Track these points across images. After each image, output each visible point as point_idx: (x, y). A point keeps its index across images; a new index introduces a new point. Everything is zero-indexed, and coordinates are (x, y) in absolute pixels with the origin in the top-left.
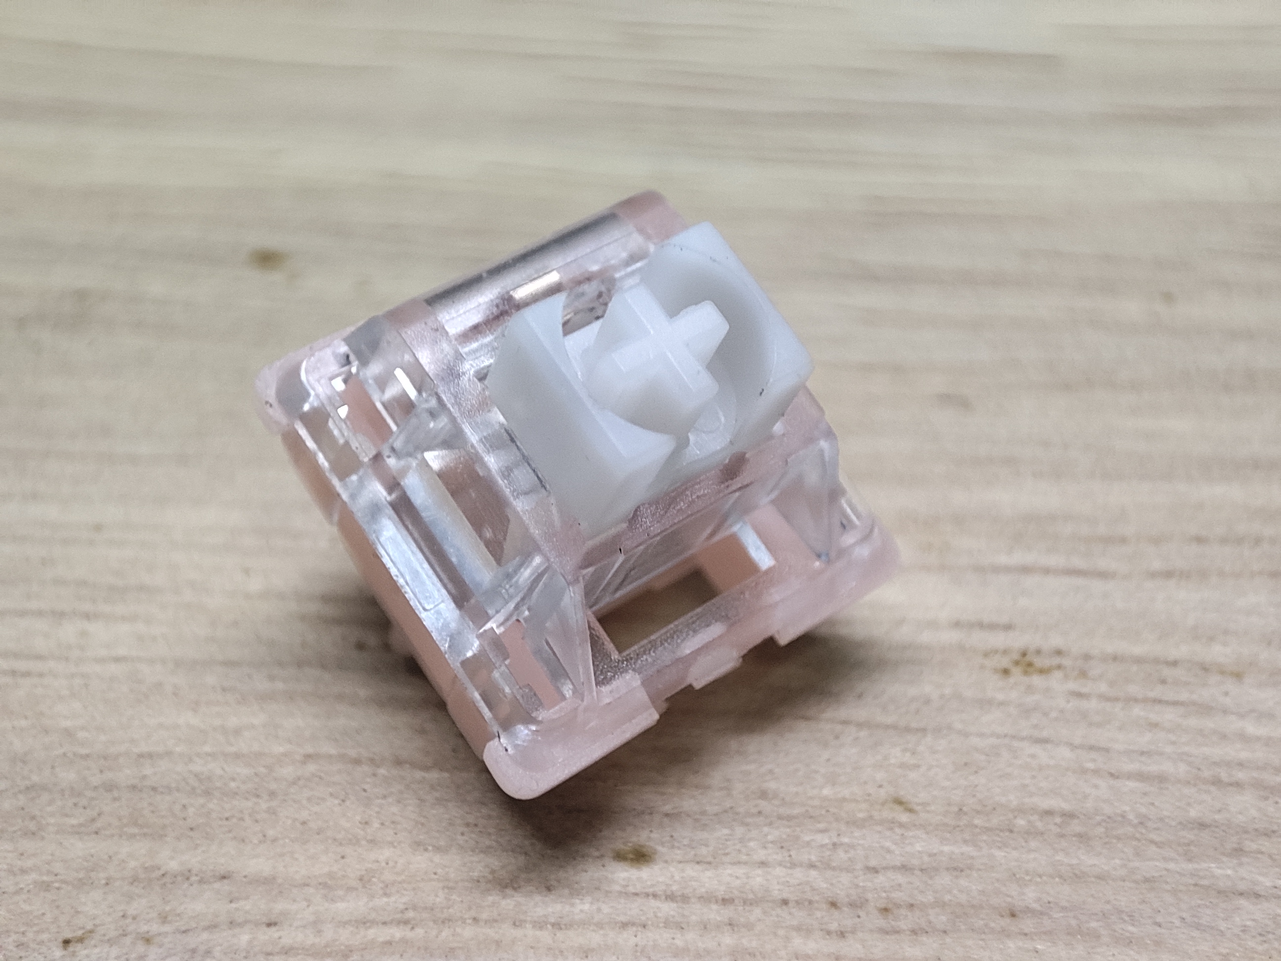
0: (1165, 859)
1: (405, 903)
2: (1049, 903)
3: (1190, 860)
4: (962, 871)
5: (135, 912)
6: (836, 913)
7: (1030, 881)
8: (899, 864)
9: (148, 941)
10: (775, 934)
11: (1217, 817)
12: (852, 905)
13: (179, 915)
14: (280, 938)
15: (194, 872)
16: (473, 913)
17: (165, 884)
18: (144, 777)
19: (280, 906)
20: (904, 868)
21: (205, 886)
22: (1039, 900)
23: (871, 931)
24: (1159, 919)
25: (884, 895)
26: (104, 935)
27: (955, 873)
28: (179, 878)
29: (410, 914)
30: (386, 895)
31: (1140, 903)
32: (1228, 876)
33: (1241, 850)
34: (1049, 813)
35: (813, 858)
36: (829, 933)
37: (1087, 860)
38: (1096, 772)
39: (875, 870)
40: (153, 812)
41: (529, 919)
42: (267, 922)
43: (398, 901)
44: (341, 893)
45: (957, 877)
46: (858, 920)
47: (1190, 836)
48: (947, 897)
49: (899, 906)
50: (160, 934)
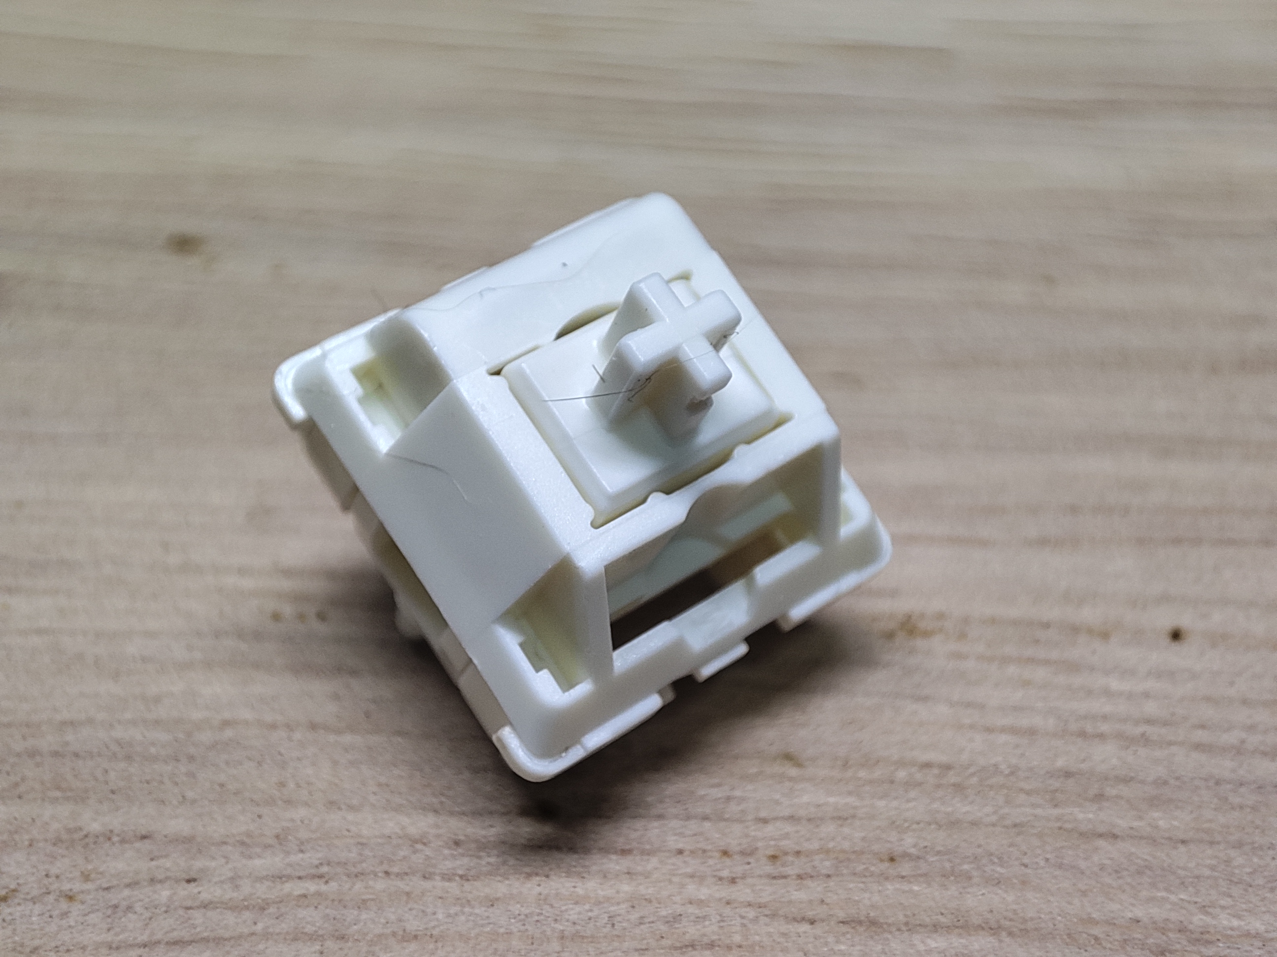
0: (1034, 806)
1: (319, 859)
2: (926, 847)
3: (1056, 806)
4: (846, 819)
5: (57, 871)
6: (728, 862)
7: (908, 827)
8: (787, 814)
9: (70, 898)
10: (670, 881)
11: (1082, 766)
12: (743, 853)
13: (101, 873)
14: (199, 893)
15: (116, 831)
16: (385, 867)
17: (87, 844)
18: (67, 744)
19: (198, 864)
20: (792, 818)
21: (127, 846)
22: (915, 846)
23: (760, 876)
24: (1026, 860)
25: (772, 843)
26: (28, 893)
27: (839, 822)
28: (101, 839)
29: (324, 869)
30: (302, 851)
31: (1009, 846)
32: (1090, 820)
33: (1102, 795)
34: (928, 765)
35: (708, 810)
36: (721, 879)
37: (962, 808)
38: (972, 727)
39: (765, 821)
40: (75, 776)
41: (437, 871)
42: (187, 877)
43: (312, 857)
44: (258, 850)
45: (841, 826)
46: (748, 867)
47: (1056, 784)
48: (831, 845)
49: (786, 854)
50: (82, 892)
